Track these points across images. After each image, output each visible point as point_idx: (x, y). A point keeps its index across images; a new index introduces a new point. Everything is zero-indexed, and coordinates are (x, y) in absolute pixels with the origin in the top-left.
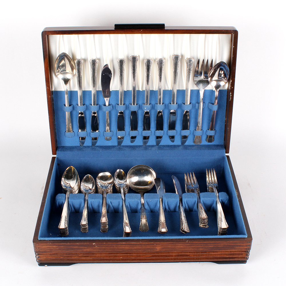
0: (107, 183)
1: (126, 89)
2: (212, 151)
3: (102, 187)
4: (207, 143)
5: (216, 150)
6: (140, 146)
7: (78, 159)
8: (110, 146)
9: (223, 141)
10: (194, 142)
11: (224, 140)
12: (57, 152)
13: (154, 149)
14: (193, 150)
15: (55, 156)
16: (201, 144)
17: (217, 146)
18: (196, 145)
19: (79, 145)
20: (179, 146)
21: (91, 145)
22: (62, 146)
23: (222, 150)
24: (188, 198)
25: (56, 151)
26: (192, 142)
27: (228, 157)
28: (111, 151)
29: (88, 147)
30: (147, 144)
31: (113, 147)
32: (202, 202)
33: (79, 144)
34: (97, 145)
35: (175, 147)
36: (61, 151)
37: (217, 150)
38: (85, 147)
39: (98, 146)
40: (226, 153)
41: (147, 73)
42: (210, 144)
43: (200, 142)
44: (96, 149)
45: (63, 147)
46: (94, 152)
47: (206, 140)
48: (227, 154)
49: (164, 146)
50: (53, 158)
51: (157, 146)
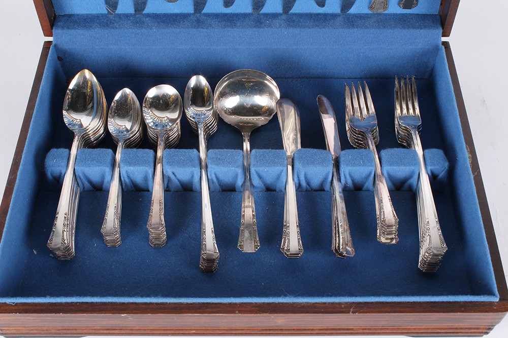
0: (166, 118)
2: (411, 31)
3: (156, 126)
4: (400, 10)
5: (421, 28)
6: (245, 16)
7: (102, 47)
8: (176, 15)
9: (438, 7)
10: (371, 8)
11: (441, 5)
12: (53, 31)
13: (276, 22)
14: (367, 28)
15: (50, 39)
16: (386, 12)
17: (424, 20)
18: (374, 15)
19: (106, 12)
20: (334, 16)
21: (132, 11)
22: (67, 13)
23: (434, 31)
24: (354, 165)
25: (52, 29)
26: (367, 8)
27: (446, 44)
28: (178, 30)
29: (127, 16)
30: (262, 12)
31: (184, 17)
32: (385, 174)
33: (105, 9)
34: (146, 11)
35: (325, 16)
36: (63, 28)
37: (422, 31)
38: (119, 16)
39: (148, 15)
40: (442, 36)
42: (408, 12)
43: (385, 8)
44: (143, 22)
45: (70, 16)
46: (140, 31)
47: (399, 4)
48: (444, 39)
49: (301, 15)
50: (47, 45)
51: (284, 17)
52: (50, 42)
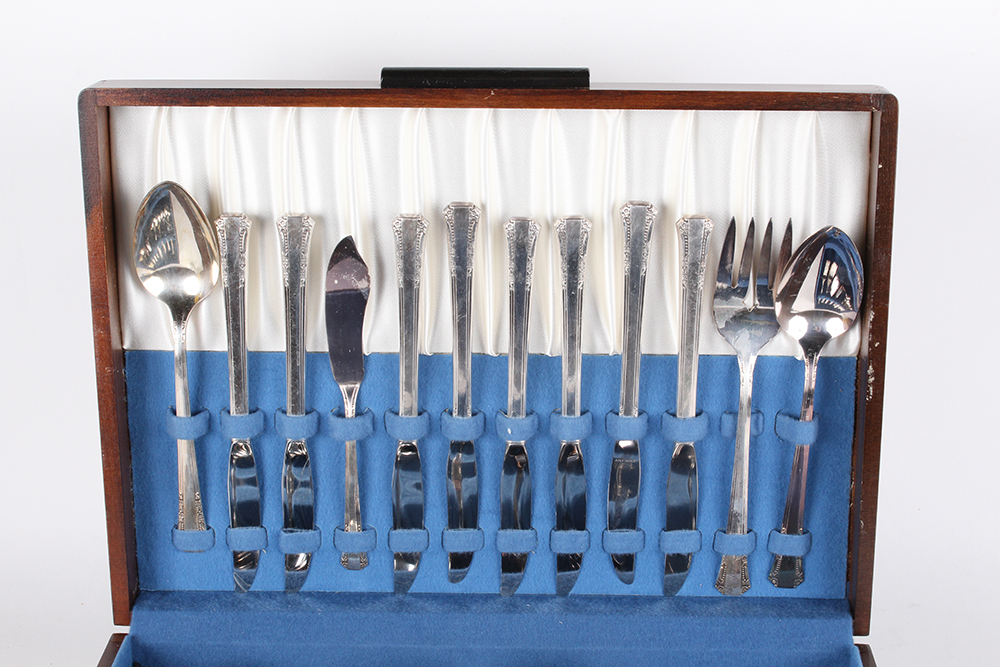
1: (431, 347)
2: (796, 621)
4: (772, 591)
5: (813, 617)
6: (487, 597)
7: (220, 642)
8: (362, 595)
9: (844, 584)
10: (718, 584)
11: (848, 580)
12: (133, 612)
13: (544, 607)
14: (712, 615)
15: (125, 629)
16: (747, 595)
17: (817, 606)
18: (725, 599)
19: (233, 588)
20: (652, 600)
21: (280, 587)
22: (160, 589)
23: (836, 622)
25: (131, 609)
26: (712, 584)
27: (865, 651)
28: (363, 614)
29: (270, 595)
30: (519, 591)
31: (375, 597)
33: (231, 580)
34: (305, 588)
35: (635, 601)
36: (152, 608)
37: (814, 621)
38: (257, 595)
39: (309, 594)
40: (855, 635)
41: (516, 279)
42: (788, 595)
43: (745, 586)
44: (300, 603)
45: (165, 593)
46: (293, 615)
47: (769, 579)
48: (858, 640)
49: (589, 598)
50: (117, 639)
51: (559, 600)
52: (123, 635)
